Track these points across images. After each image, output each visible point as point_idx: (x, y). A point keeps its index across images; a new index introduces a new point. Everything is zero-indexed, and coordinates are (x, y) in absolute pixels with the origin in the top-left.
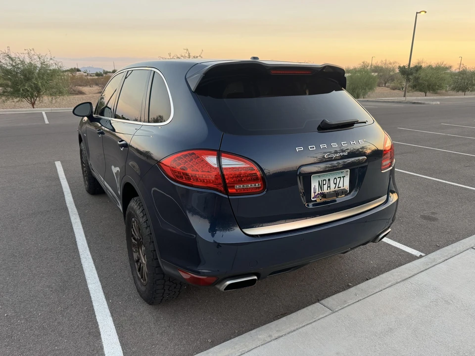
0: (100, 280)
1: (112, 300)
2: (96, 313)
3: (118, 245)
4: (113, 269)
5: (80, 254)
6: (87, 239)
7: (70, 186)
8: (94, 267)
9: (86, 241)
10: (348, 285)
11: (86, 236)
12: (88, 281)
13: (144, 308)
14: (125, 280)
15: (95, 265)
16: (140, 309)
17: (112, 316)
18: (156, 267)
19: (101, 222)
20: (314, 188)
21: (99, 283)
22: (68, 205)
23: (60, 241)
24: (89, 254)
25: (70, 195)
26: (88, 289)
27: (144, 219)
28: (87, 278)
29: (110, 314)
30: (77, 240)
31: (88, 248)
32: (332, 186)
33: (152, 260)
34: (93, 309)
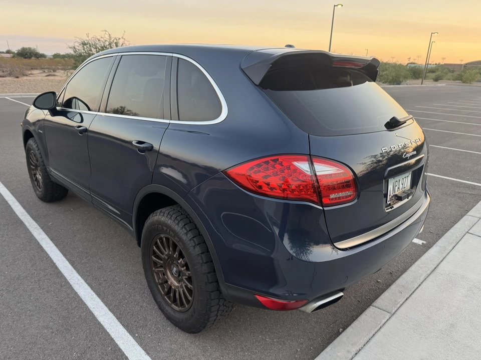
0: (110, 310)
1: (138, 333)
2: (125, 353)
3: (111, 263)
4: (120, 294)
5: (68, 279)
6: (67, 259)
7: (12, 193)
8: (94, 293)
9: (67, 262)
10: (377, 281)
11: (65, 255)
12: (96, 313)
13: (182, 338)
14: (141, 307)
15: (94, 291)
16: (177, 340)
17: (148, 354)
18: (212, 292)
19: (75, 236)
20: (390, 191)
21: (111, 315)
22: (21, 218)
23: (33, 266)
24: (79, 277)
25: (18, 204)
26: (99, 323)
27: (189, 235)
28: (91, 309)
29: (144, 352)
30: (55, 262)
31: (74, 271)
32: (401, 186)
33: (206, 284)
34: (120, 349)
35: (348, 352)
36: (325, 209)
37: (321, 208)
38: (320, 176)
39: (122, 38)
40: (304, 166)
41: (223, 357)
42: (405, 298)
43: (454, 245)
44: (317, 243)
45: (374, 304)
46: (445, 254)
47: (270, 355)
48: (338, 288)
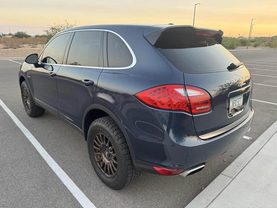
0: (70, 177)
1: (86, 190)
2: (79, 201)
3: (70, 151)
4: (75, 168)
5: (46, 160)
6: (45, 149)
7: (13, 112)
8: (60, 168)
9: (45, 151)
11: (44, 147)
12: (62, 179)
14: (88, 175)
15: (60, 167)
16: (108, 194)
17: (92, 202)
18: (128, 165)
19: (49, 136)
20: (231, 106)
21: (70, 180)
22: (19, 126)
23: (25, 153)
24: (52, 159)
25: (16, 118)
26: (64, 185)
27: (115, 133)
28: (59, 177)
29: (89, 200)
30: (38, 150)
31: (49, 156)
32: (237, 104)
33: (125, 161)
34: (76, 199)
35: (208, 200)
36: (194, 116)
37: (191, 115)
38: (190, 96)
39: (74, 25)
40: (181, 91)
41: (135, 203)
42: (240, 170)
43: (268, 139)
44: (189, 135)
45: (222, 173)
46: (263, 145)
47: (162, 202)
48: (202, 163)
